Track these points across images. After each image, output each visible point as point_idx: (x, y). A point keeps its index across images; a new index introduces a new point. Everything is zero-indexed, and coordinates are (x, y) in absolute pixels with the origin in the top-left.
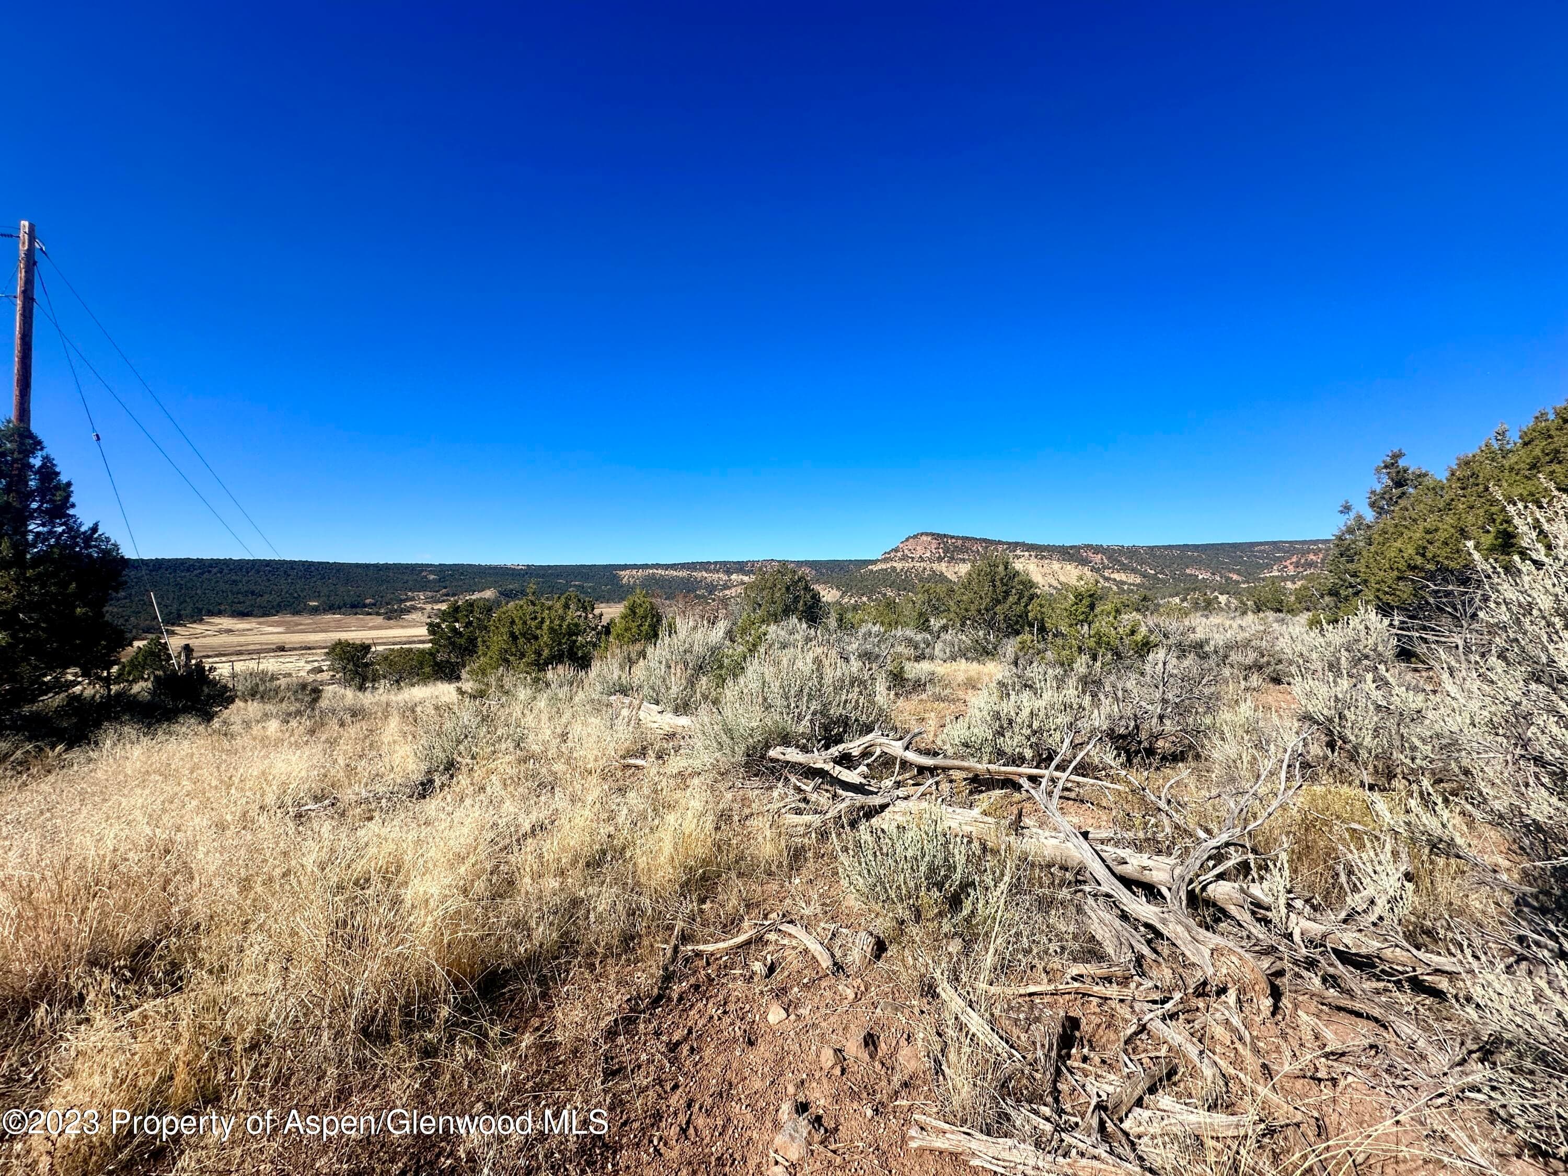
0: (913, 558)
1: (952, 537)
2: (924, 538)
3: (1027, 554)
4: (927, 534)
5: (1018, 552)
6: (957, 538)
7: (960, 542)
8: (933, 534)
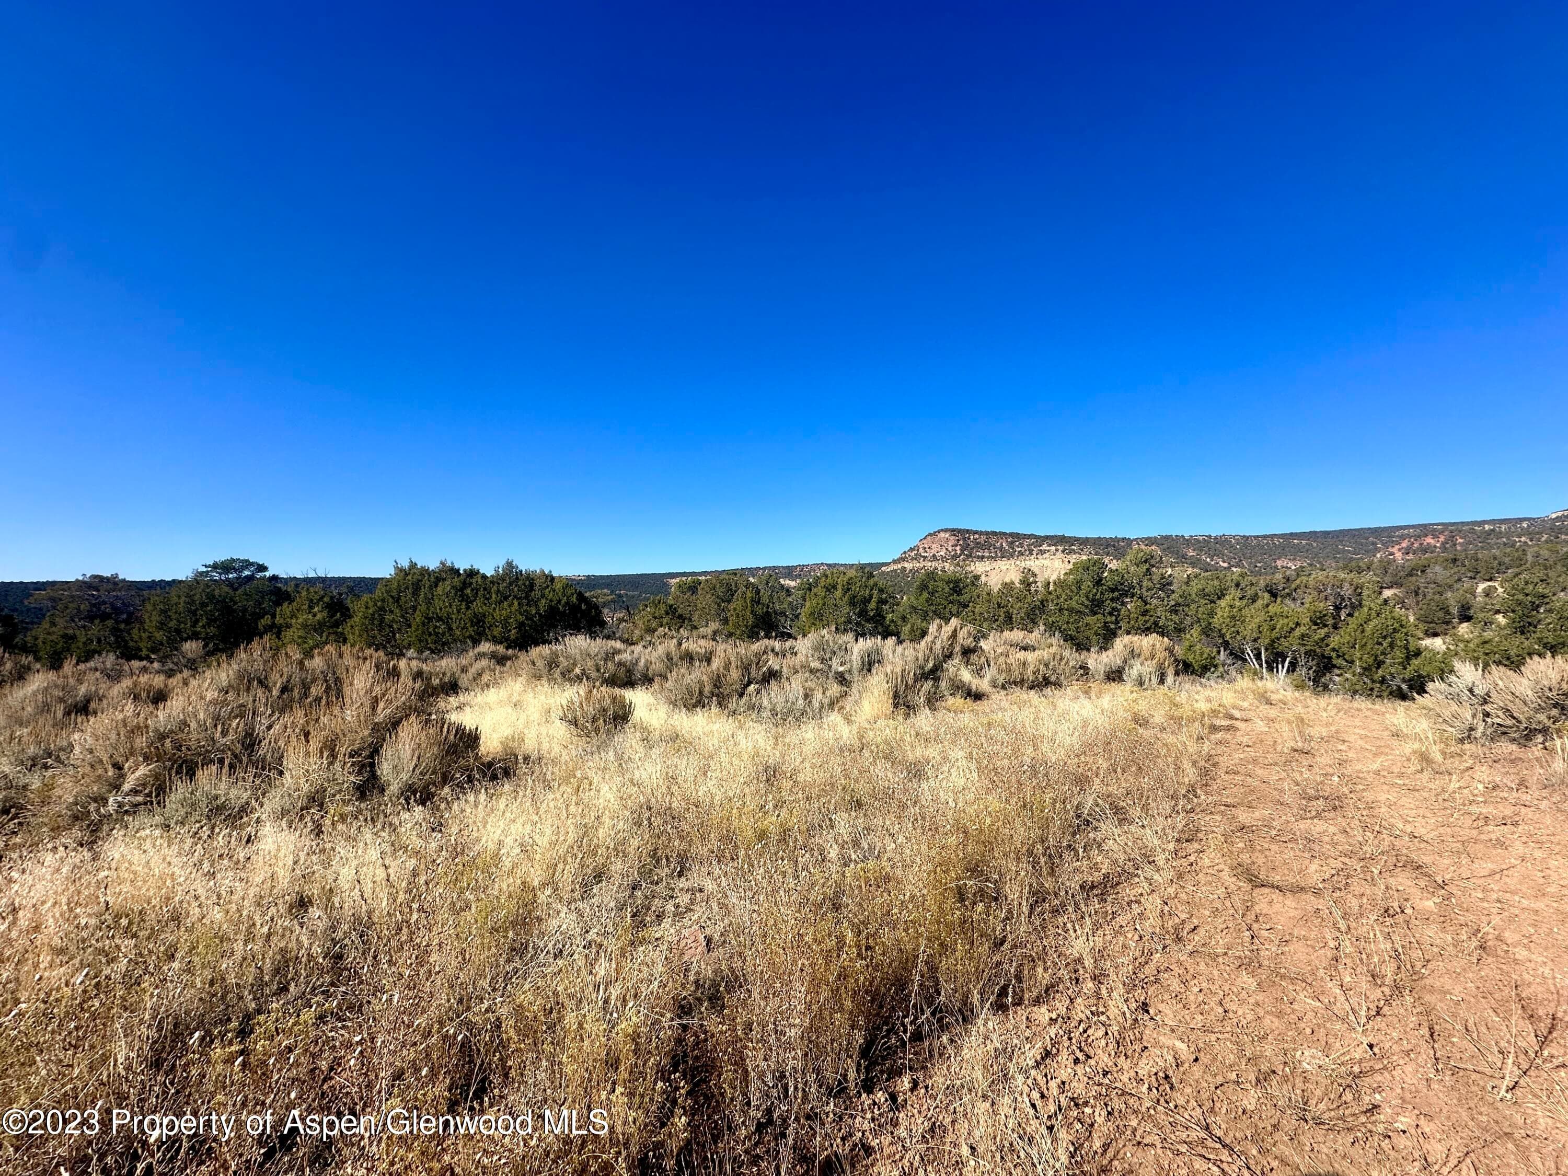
0: (925, 557)
1: (976, 532)
2: (942, 535)
3: (1053, 548)
4: (946, 530)
5: (1045, 547)
6: (981, 533)
7: (983, 538)
8: (953, 530)
